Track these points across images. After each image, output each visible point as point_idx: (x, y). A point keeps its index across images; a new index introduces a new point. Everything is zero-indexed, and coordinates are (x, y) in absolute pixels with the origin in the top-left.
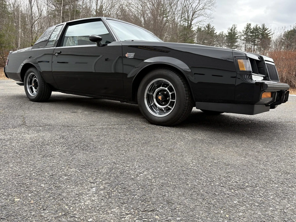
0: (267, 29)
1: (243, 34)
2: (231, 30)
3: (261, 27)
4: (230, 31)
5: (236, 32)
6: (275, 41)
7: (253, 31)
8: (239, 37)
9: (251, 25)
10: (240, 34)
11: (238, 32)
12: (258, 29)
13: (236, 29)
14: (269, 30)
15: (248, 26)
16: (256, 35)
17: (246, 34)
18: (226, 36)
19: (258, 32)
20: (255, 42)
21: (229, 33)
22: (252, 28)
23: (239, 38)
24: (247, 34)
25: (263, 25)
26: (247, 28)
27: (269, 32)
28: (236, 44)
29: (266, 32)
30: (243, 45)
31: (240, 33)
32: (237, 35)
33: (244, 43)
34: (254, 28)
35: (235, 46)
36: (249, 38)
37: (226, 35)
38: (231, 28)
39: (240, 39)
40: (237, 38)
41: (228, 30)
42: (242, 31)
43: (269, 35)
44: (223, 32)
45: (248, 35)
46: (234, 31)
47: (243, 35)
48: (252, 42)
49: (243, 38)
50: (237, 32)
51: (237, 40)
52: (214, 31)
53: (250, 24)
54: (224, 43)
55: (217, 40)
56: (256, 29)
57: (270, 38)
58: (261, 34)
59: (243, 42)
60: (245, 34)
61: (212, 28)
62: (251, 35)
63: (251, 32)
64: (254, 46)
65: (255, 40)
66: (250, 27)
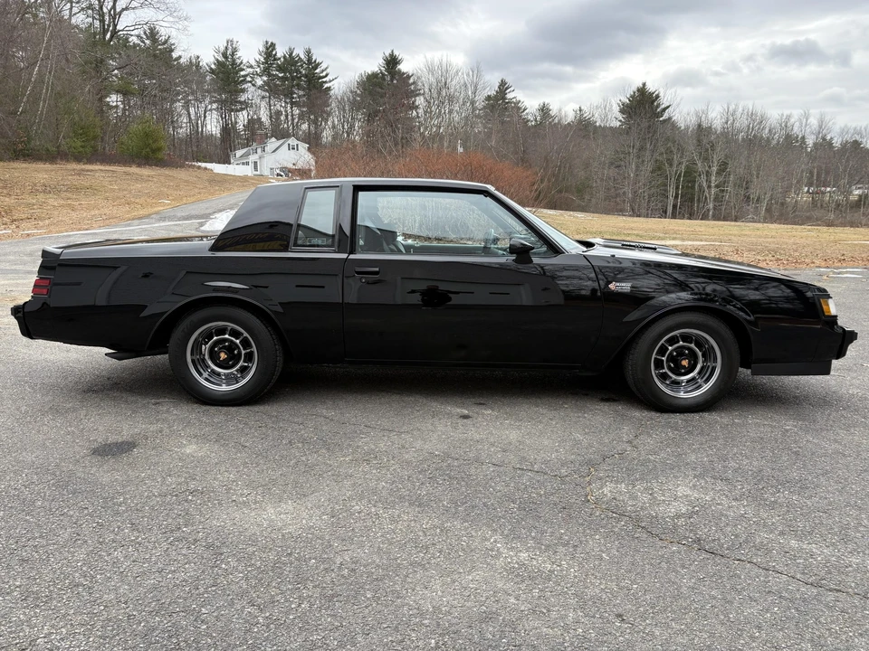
0: (319, 64)
1: (258, 70)
2: (225, 55)
3: (302, 57)
4: (221, 59)
5: (238, 61)
6: (339, 98)
7: (283, 63)
8: (249, 79)
9: (276, 47)
10: (250, 70)
11: (244, 62)
12: (297, 62)
13: (239, 54)
14: (323, 66)
15: (267, 49)
16: (293, 79)
17: (266, 71)
18: (212, 71)
19: (298, 71)
20: (293, 98)
21: (219, 63)
22: (279, 55)
23: (250, 82)
24: (269, 72)
25: (308, 52)
26: (266, 54)
27: (324, 74)
28: (243, 98)
29: (317, 71)
30: (263, 104)
31: (251, 67)
32: (242, 73)
33: (263, 97)
34: (285, 57)
35: (241, 103)
36: (276, 85)
37: (211, 69)
38: (222, 49)
39: (253, 85)
40: (244, 81)
41: (216, 55)
42: (253, 63)
43: (326, 82)
44: (198, 57)
45: (274, 75)
46: (234, 60)
47: (258, 75)
48: (286, 96)
49: (259, 82)
50: (241, 63)
51: (246, 86)
52: (172, 51)
53: (273, 45)
54: (208, 91)
55: (185, 82)
56: (291, 61)
57: (329, 89)
58: (306, 76)
59: (264, 93)
60: (264, 71)
61: (166, 42)
62: (280, 75)
63: (280, 69)
64: (292, 108)
65: (293, 93)
66: (274, 53)
